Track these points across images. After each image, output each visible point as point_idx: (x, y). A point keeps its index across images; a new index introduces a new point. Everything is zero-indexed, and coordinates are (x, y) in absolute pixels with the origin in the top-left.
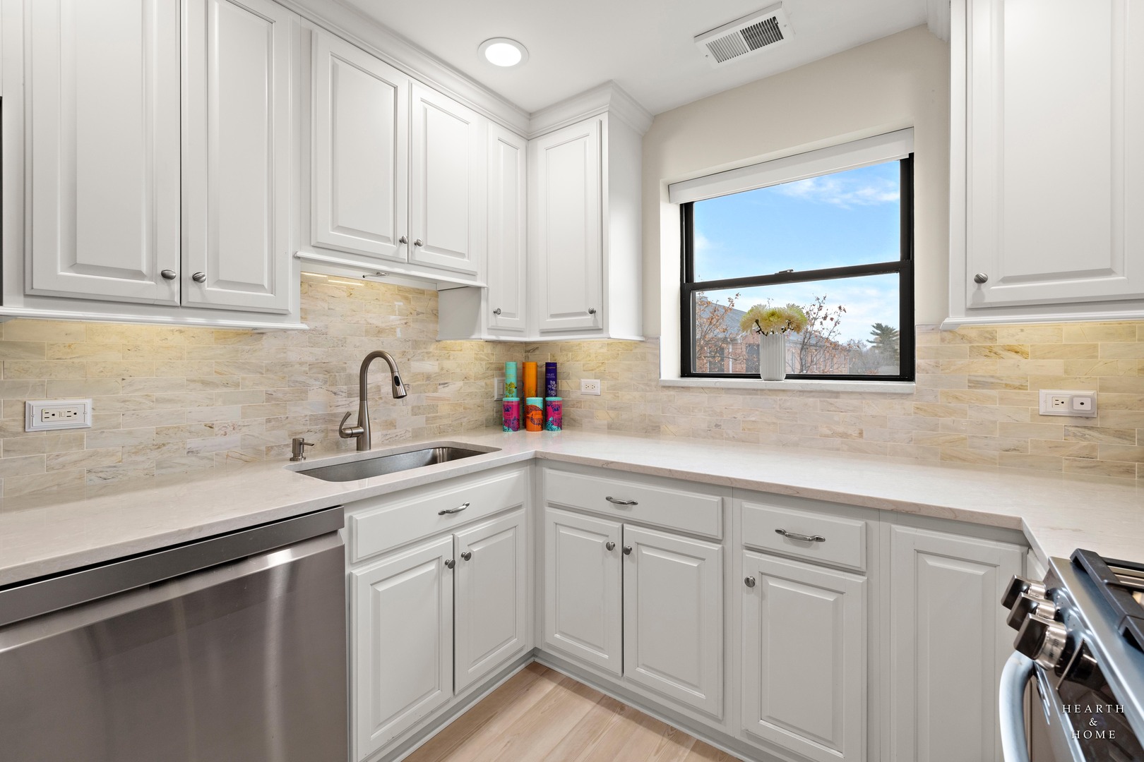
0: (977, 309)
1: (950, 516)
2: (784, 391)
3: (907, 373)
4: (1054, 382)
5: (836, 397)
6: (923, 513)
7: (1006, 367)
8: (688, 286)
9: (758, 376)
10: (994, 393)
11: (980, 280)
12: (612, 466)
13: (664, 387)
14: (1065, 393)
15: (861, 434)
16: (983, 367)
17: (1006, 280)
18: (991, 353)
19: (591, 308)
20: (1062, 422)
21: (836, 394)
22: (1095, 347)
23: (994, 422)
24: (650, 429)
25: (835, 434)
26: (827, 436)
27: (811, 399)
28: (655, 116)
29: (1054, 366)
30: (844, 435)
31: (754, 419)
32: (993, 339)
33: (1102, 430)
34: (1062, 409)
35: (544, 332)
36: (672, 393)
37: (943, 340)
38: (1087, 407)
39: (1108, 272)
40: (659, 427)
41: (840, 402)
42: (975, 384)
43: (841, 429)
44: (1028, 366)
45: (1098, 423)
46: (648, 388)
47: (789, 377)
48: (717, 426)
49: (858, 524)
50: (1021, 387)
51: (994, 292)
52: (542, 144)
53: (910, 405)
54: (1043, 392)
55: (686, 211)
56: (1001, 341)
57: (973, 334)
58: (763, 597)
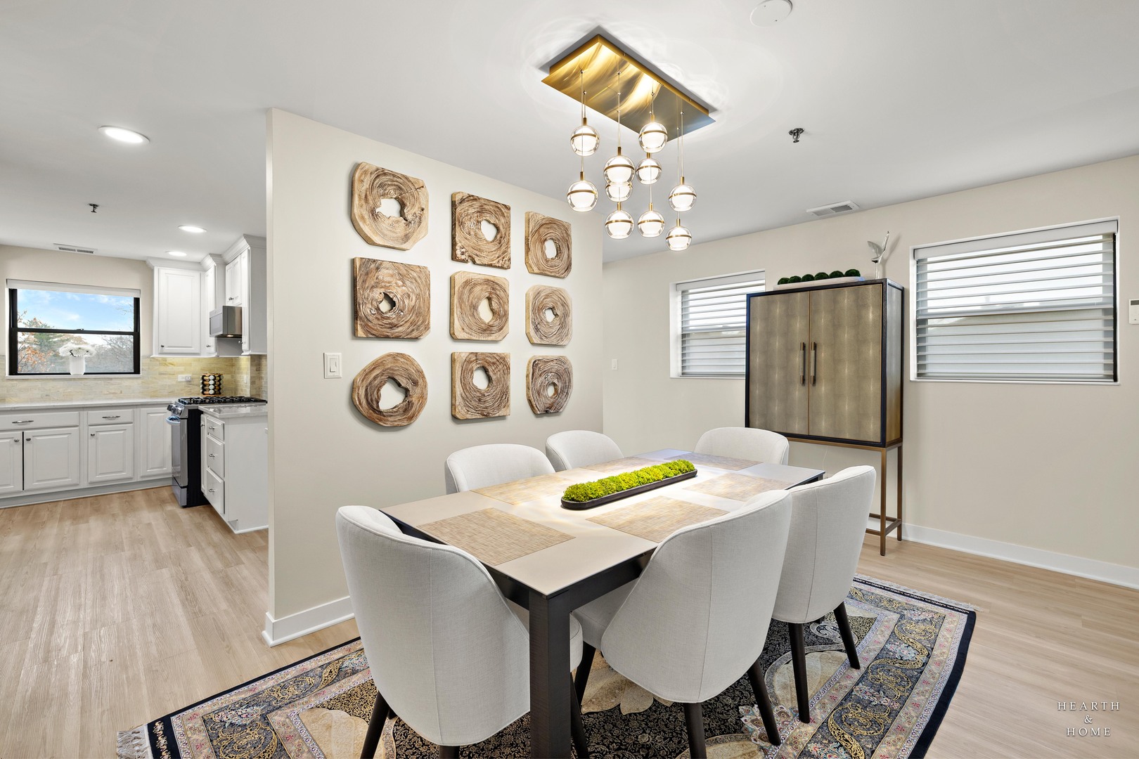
0: (161, 353)
2: (84, 379)
3: (137, 370)
4: (182, 373)
7: (169, 369)
8: (14, 330)
9: (69, 374)
10: (166, 376)
11: (162, 346)
12: (16, 409)
14: (184, 376)
15: (121, 392)
16: (162, 369)
17: (169, 347)
18: (166, 365)
20: (184, 383)
21: (111, 379)
22: (191, 364)
23: (167, 385)
25: (110, 393)
29: (182, 368)
30: (115, 393)
31: (69, 390)
32: (166, 361)
33: (193, 385)
34: (184, 380)
37: (151, 362)
38: (191, 377)
39: (191, 347)
41: (112, 382)
42: (160, 374)
43: (113, 391)
44: (176, 369)
45: (192, 383)
47: (85, 374)
49: (129, 410)
50: (173, 374)
51: (166, 349)
53: (140, 381)
54: (179, 375)
55: (13, 293)
56: (168, 361)
57: (160, 359)
58: (97, 439)
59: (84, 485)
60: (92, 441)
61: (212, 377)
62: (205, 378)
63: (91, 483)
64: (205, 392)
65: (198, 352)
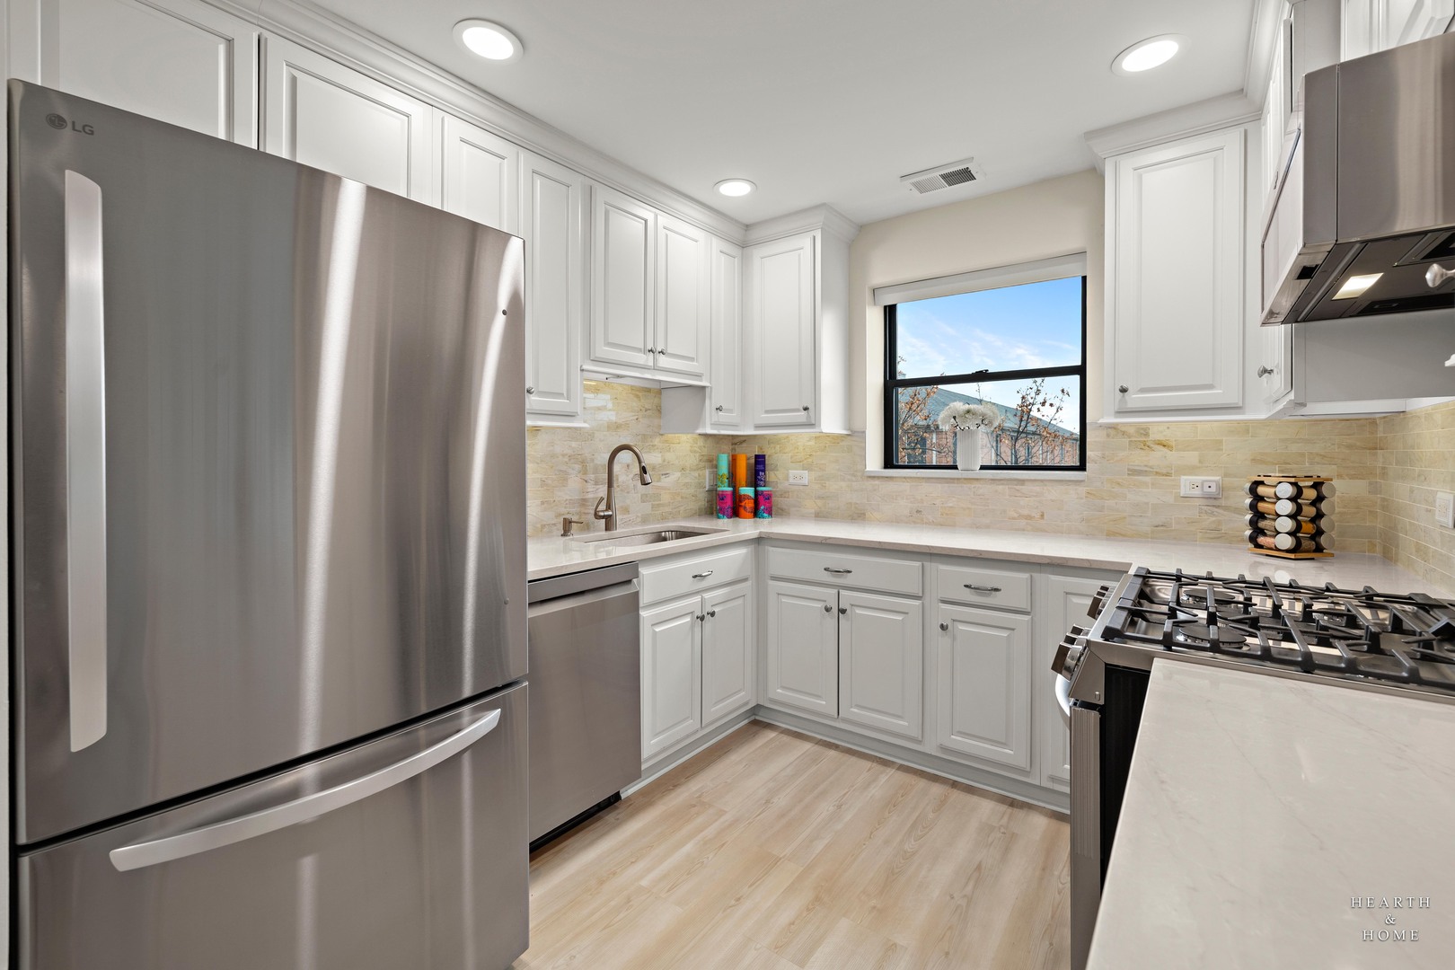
0: (1125, 412)
1: (1087, 565)
2: (977, 479)
4: (1191, 470)
5: (1023, 485)
6: (1070, 564)
7: (1157, 457)
8: (892, 383)
9: (955, 467)
10: (1147, 479)
11: (1123, 390)
12: (828, 541)
13: (870, 477)
14: (1198, 479)
15: (1042, 516)
16: (1138, 458)
17: (1143, 390)
18: (1145, 446)
19: (805, 406)
20: (1198, 502)
21: (1022, 482)
22: (1221, 441)
23: (1147, 504)
24: (857, 516)
25: (1021, 516)
26: (1014, 518)
27: (1001, 487)
28: (861, 227)
29: (1192, 457)
30: (1029, 517)
31: (950, 505)
32: (1147, 435)
33: (1226, 508)
34: (1197, 492)
35: (758, 427)
36: (877, 482)
37: (1108, 435)
38: (1213, 489)
39: (1210, 387)
40: (864, 514)
41: (1024, 488)
42: (1134, 472)
43: (1025, 512)
44: (1173, 457)
45: (1223, 502)
46: (854, 479)
47: (983, 468)
48: (918, 512)
49: (1025, 576)
50: (1168, 475)
51: (1134, 399)
52: (757, 253)
53: (1082, 490)
54: (1184, 478)
55: (890, 313)
56: (1152, 437)
57: (1132, 430)
58: (954, 638)
59: (930, 748)
60: (940, 642)
61: (1286, 490)
62: (1261, 490)
63: (944, 749)
64: (1261, 540)
65: (1234, 399)
